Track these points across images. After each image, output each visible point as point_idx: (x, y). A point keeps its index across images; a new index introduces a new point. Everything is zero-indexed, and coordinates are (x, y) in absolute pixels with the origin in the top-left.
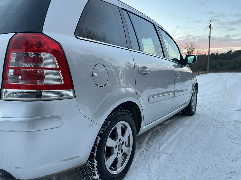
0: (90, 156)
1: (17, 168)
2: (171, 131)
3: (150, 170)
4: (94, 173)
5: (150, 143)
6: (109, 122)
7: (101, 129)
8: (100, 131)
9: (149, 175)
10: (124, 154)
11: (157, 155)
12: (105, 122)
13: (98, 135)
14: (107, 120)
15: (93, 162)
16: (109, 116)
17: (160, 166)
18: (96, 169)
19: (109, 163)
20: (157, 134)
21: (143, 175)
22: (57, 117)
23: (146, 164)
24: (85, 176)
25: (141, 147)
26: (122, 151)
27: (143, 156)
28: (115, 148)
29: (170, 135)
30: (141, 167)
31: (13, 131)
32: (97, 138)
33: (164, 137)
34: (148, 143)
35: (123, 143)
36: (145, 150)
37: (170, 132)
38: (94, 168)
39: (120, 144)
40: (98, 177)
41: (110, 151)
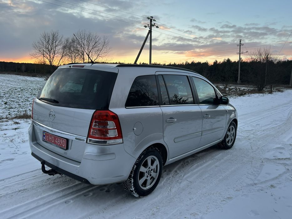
0: (129, 176)
1: (92, 178)
2: (200, 163)
3: (170, 190)
4: (131, 187)
5: (178, 172)
6: (142, 156)
7: (137, 160)
8: (136, 162)
9: (169, 193)
10: (152, 177)
11: (180, 181)
12: (139, 156)
13: (135, 164)
14: (141, 155)
15: (131, 180)
16: (143, 152)
17: (179, 189)
18: (132, 184)
19: (141, 182)
20: (187, 165)
21: (164, 193)
22: (113, 153)
23: (169, 186)
24: (126, 188)
25: (170, 174)
26: (151, 175)
27: (169, 181)
28: (145, 173)
29: (198, 166)
30: (165, 188)
31: (93, 160)
32: (134, 166)
33: (191, 168)
34: (176, 171)
35: (152, 170)
36: (172, 176)
37: (198, 164)
38: (131, 183)
39: (150, 170)
40: (134, 189)
41: (142, 174)
